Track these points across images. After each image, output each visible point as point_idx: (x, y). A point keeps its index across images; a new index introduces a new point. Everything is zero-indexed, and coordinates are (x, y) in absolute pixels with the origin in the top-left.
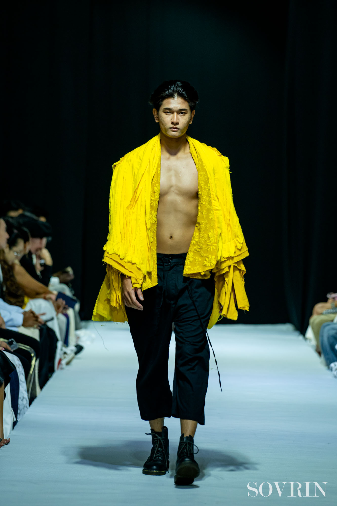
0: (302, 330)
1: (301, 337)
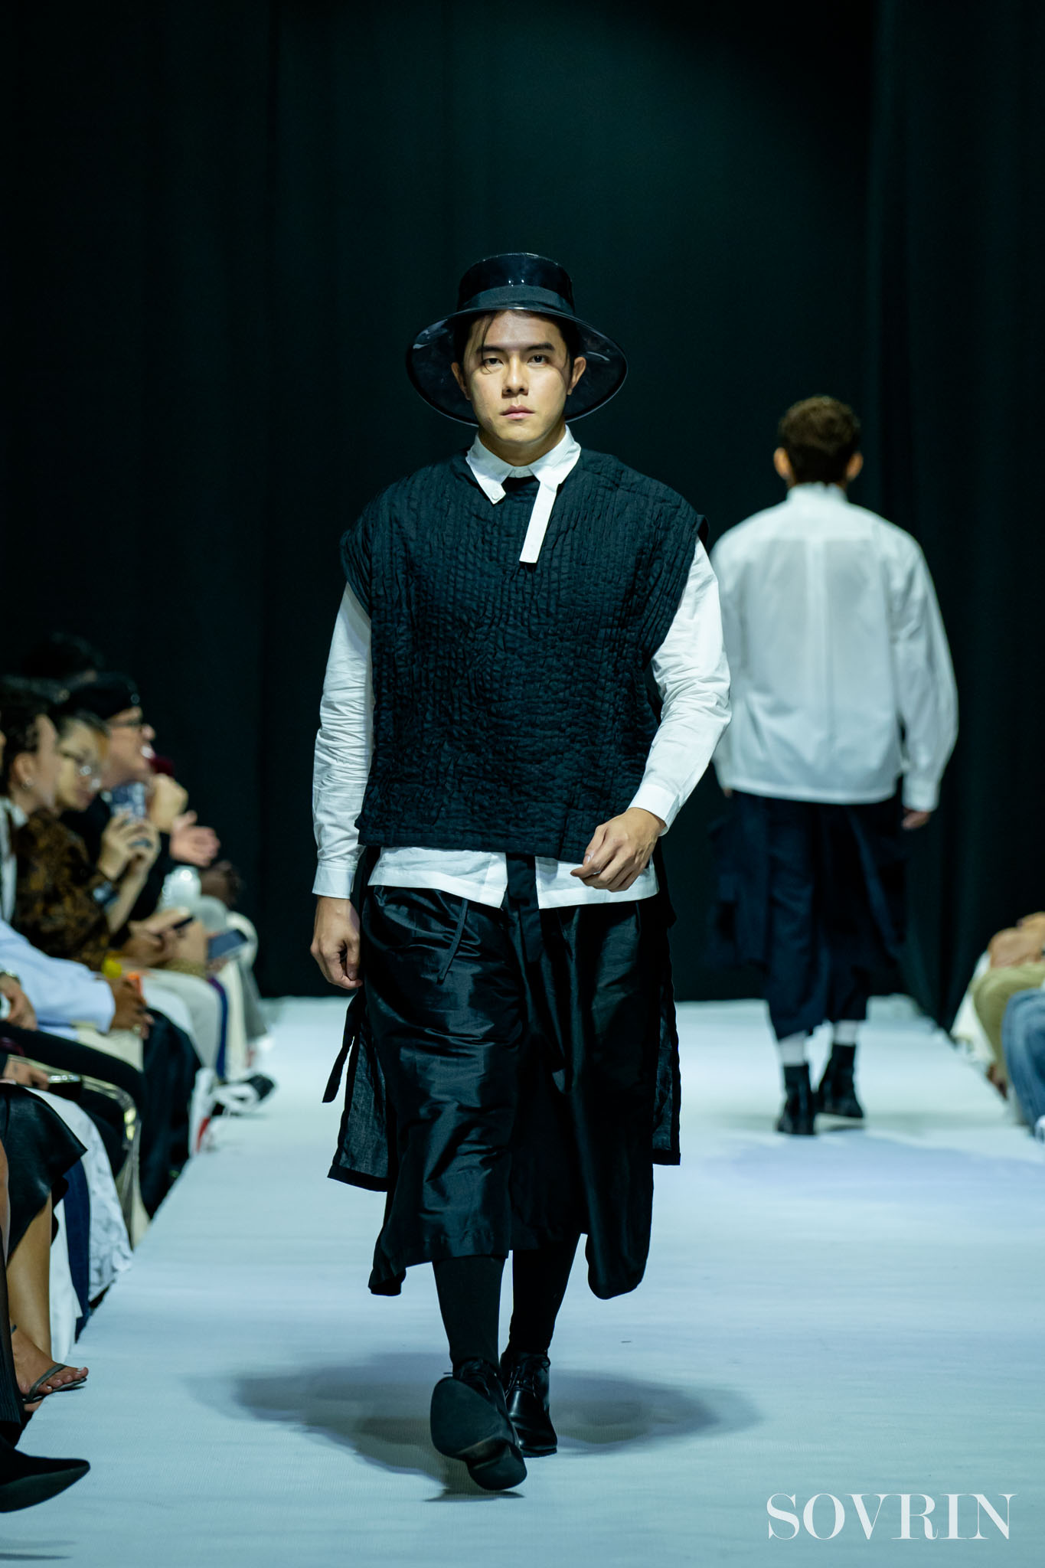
0: (943, 1016)
1: (940, 1038)
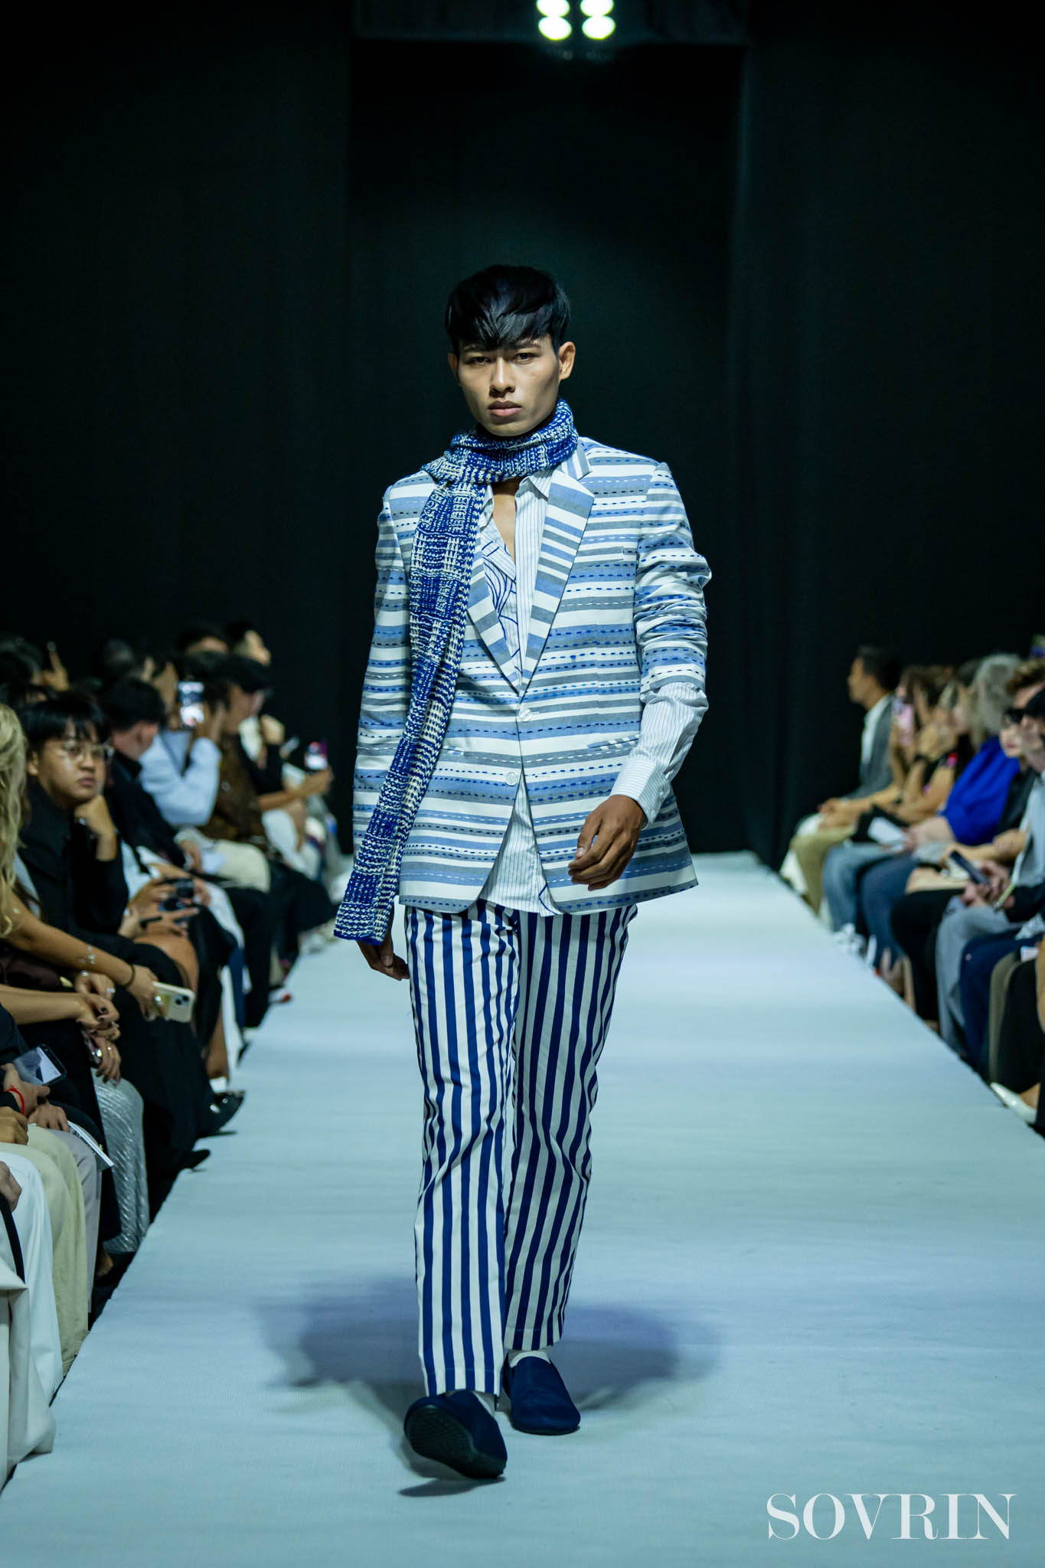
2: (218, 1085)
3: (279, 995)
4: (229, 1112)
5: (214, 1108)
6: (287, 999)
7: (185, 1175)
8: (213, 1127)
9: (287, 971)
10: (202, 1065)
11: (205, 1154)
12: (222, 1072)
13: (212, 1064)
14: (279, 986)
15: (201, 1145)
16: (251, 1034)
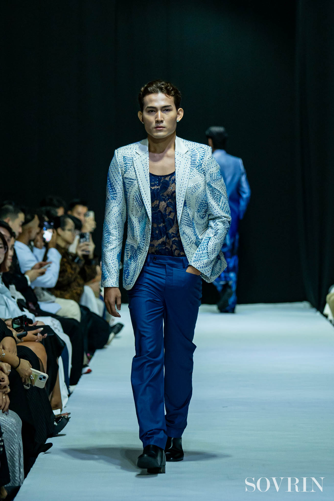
2: (56, 412)
3: (86, 370)
4: (62, 425)
5: (55, 423)
6: (89, 372)
7: (41, 455)
8: (54, 433)
9: (89, 359)
10: (49, 403)
11: (50, 445)
12: (59, 406)
13: (54, 401)
14: (86, 366)
15: (49, 441)
16: (72, 388)
